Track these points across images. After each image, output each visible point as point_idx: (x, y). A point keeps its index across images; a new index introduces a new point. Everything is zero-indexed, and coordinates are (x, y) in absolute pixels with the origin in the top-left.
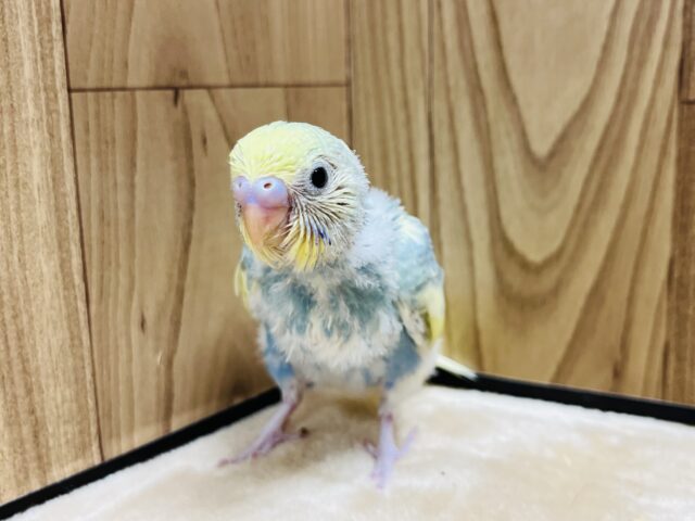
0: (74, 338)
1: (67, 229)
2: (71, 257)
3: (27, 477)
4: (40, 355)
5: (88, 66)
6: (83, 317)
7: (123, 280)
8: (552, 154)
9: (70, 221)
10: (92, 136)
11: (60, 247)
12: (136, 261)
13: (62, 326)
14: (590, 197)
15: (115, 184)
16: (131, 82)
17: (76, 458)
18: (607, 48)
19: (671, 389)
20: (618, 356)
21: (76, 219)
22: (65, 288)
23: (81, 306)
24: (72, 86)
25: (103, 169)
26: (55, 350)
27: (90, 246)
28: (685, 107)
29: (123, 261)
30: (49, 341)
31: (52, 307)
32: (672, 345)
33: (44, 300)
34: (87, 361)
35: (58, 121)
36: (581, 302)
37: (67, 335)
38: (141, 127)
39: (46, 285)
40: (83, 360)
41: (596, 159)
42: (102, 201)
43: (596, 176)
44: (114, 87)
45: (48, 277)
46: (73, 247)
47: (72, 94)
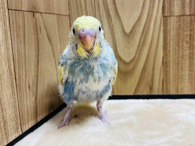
0: (13, 92)
1: (10, 55)
2: (11, 65)
3: (3, 141)
4: (4, 98)
6: (15, 85)
7: (24, 72)
8: (131, 32)
9: (10, 53)
10: (15, 25)
11: (8, 61)
12: (27, 67)
13: (10, 88)
14: (141, 43)
15: (21, 41)
16: (23, 9)
17: (15, 133)
18: (144, 3)
19: (165, 91)
20: (151, 84)
21: (12, 52)
22: (10, 75)
23: (14, 81)
24: (9, 8)
25: (18, 36)
26: (8, 96)
27: (16, 61)
28: (164, 18)
29: (24, 67)
30: (7, 93)
31: (7, 82)
32: (165, 79)
33: (5, 80)
34: (17, 100)
35: (6, 19)
36: (140, 71)
37: (11, 91)
38: (26, 24)
39: (5, 74)
40: (16, 100)
41: (143, 33)
42: (18, 46)
43: (143, 37)
44: (19, 9)
45: (6, 71)
46: (11, 61)
47: (9, 10)
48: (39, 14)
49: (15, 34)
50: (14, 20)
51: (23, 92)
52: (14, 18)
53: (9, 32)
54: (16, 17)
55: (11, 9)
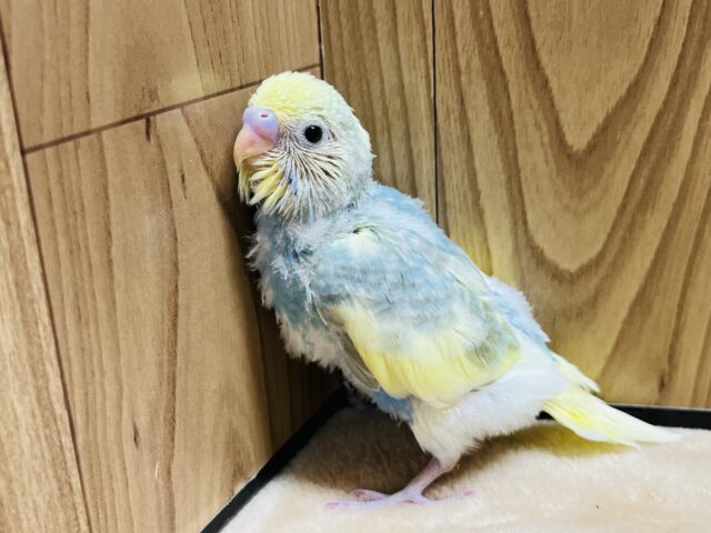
0: (64, 485)
1: (40, 346)
2: (47, 382)
4: (25, 525)
5: (42, 110)
6: (70, 455)
7: (110, 389)
8: (591, 148)
9: (42, 334)
10: (57, 210)
11: (34, 375)
12: (122, 360)
13: (47, 477)
14: (637, 196)
15: (90, 266)
16: (96, 123)
18: (661, 23)
20: (666, 367)
21: (49, 328)
22: (47, 426)
23: (67, 441)
24: (26, 146)
25: (74, 250)
26: (43, 508)
27: (69, 359)
29: (108, 366)
30: (34, 502)
31: (34, 457)
33: (22, 452)
34: (81, 508)
35: (14, 199)
37: (55, 485)
38: (113, 181)
39: (23, 431)
40: (75, 509)
41: (645, 152)
42: (76, 295)
43: (645, 172)
44: (76, 132)
45: (25, 420)
46: (49, 368)
47: (29, 157)
48: (177, 111)
49: (63, 247)
50: (55, 190)
51: (109, 467)
52: (53, 181)
54: (60, 175)
55: (38, 142)
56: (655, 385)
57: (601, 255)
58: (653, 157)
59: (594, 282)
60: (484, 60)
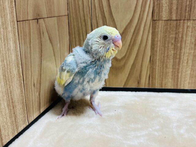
0: (21, 91)
1: (19, 61)
2: (19, 69)
3: (14, 131)
4: (15, 97)
5: (20, 14)
6: (23, 85)
7: (30, 73)
8: (123, 33)
9: (19, 58)
10: (22, 34)
11: (17, 66)
12: (32, 68)
13: (19, 88)
14: (132, 43)
15: (27, 47)
16: (29, 18)
17: (24, 124)
18: (136, 7)
19: (150, 85)
20: (139, 79)
21: (20, 58)
22: (19, 78)
23: (22, 82)
24: (18, 20)
25: (25, 43)
26: (18, 95)
27: (23, 65)
28: (154, 21)
29: (30, 69)
30: (17, 93)
31: (17, 83)
32: (151, 75)
33: (15, 82)
34: (24, 97)
35: (15, 30)
36: (130, 67)
37: (20, 91)
38: (32, 31)
39: (15, 77)
40: (23, 97)
41: (134, 34)
42: (25, 52)
43: (134, 38)
44: (26, 20)
45: (16, 75)
46: (20, 66)
47: (18, 22)
48: (42, 19)
49: (23, 42)
50: (22, 30)
51: (29, 90)
52: (22, 28)
53: (18, 41)
54: (23, 27)
55: (20, 20)
56: (137, 83)
57: (125, 55)
58: (135, 35)
59: (124, 61)
60: (102, 15)
